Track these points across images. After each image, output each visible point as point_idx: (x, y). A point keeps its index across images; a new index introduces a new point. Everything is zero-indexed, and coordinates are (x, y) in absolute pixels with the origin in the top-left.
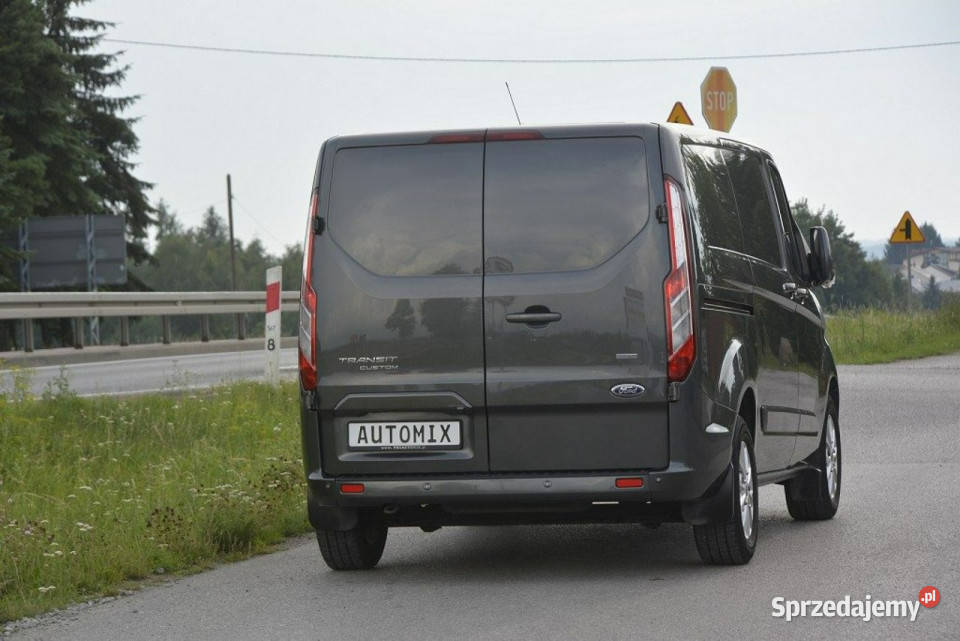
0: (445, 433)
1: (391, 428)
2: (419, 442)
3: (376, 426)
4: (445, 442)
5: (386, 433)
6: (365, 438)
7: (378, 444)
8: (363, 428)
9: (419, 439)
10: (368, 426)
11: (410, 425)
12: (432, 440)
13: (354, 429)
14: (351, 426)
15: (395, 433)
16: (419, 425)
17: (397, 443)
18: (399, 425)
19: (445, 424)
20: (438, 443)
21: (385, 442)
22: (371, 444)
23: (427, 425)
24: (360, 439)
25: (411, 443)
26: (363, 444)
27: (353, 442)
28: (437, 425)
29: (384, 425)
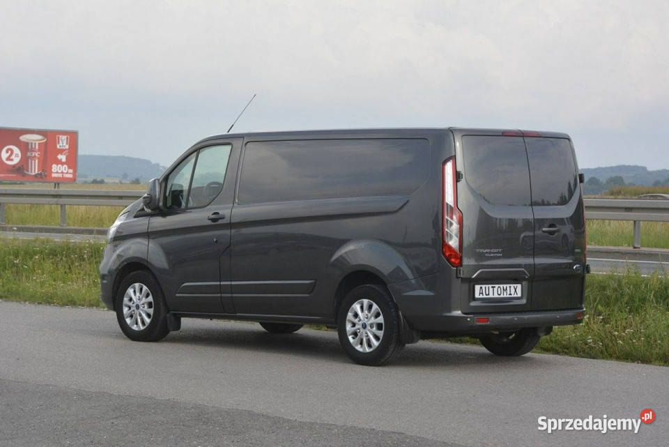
0: (515, 290)
1: (493, 287)
2: (505, 296)
3: (487, 286)
4: (515, 296)
5: (491, 289)
6: (482, 293)
7: (488, 296)
8: (481, 288)
9: (505, 293)
10: (483, 286)
11: (501, 286)
12: (510, 294)
13: (477, 288)
14: (476, 286)
15: (495, 289)
16: (505, 286)
17: (496, 296)
18: (497, 286)
19: (515, 285)
20: (513, 296)
21: (491, 296)
22: (485, 296)
23: (508, 286)
24: (480, 293)
25: (502, 296)
26: (481, 296)
27: (477, 295)
28: (512, 286)
29: (490, 286)
